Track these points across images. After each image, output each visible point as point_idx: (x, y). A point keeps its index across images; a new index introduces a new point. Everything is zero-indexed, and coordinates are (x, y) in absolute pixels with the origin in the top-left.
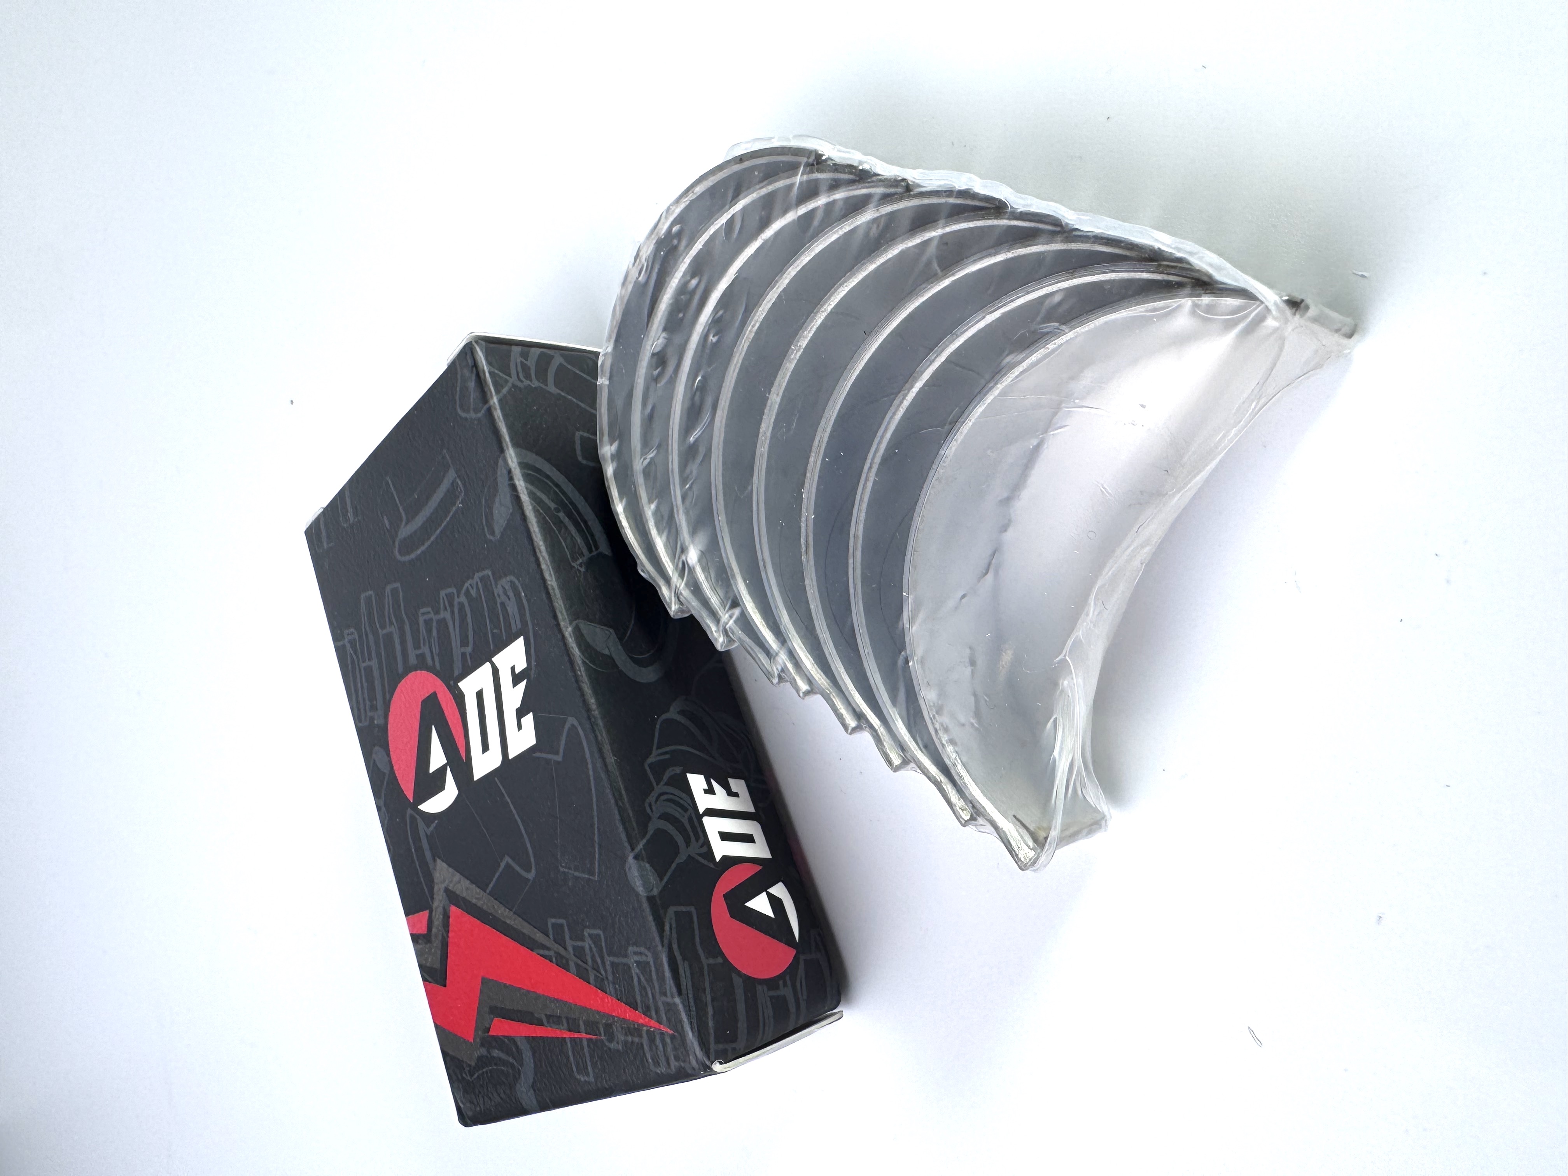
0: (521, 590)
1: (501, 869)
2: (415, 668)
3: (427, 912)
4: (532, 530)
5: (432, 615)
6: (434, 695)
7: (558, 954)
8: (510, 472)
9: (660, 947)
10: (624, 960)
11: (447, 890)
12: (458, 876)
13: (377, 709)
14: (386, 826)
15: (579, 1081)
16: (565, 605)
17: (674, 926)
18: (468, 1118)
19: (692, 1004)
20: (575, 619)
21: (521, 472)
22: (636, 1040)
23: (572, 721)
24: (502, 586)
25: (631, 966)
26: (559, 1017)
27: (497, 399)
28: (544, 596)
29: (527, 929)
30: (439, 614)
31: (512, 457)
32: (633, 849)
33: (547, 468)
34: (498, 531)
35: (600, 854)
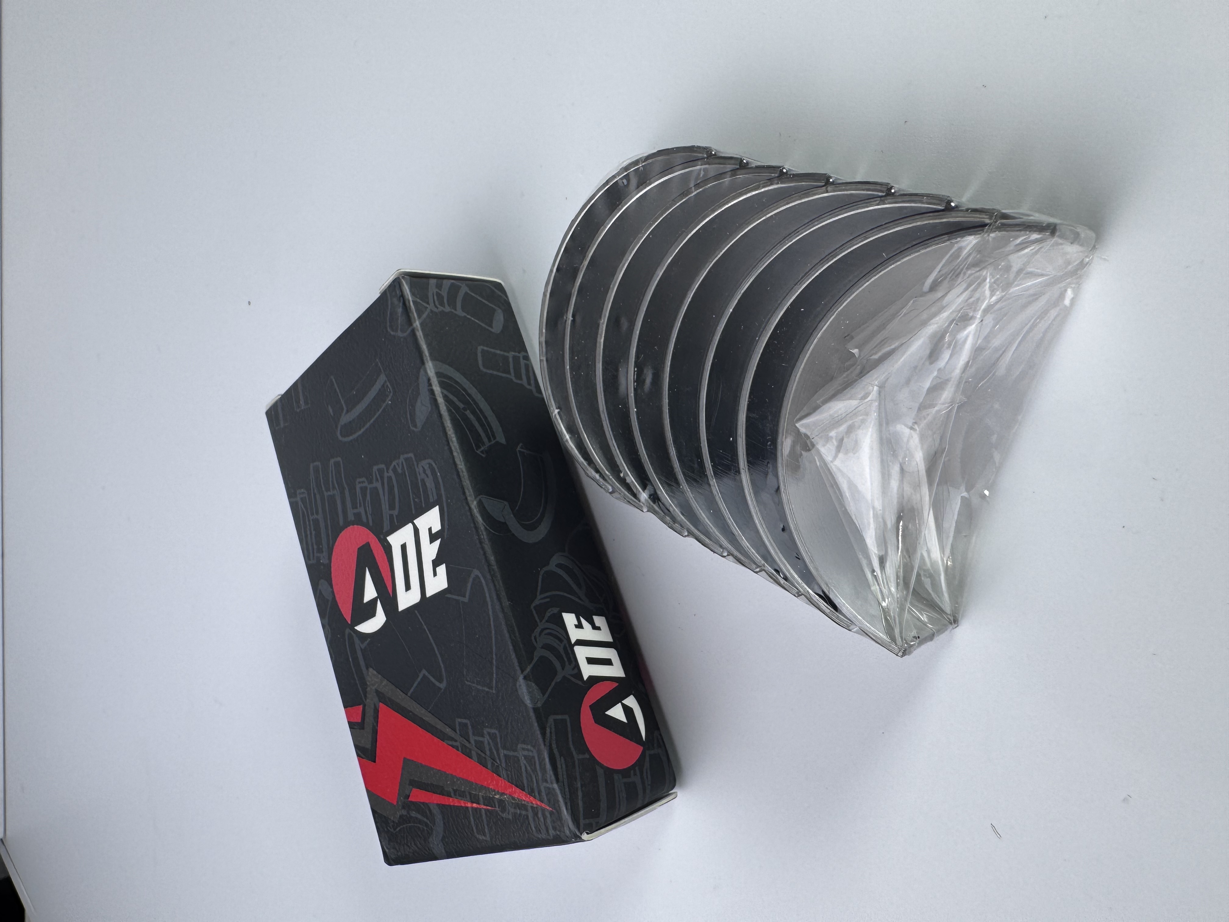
0: (437, 470)
1: (419, 679)
2: (353, 523)
3: (361, 706)
4: (446, 425)
5: (366, 484)
6: (368, 544)
7: (463, 746)
8: (429, 380)
9: (542, 746)
10: (515, 754)
11: (377, 691)
12: (385, 682)
13: (323, 552)
14: (329, 640)
15: (478, 840)
16: (471, 485)
17: (553, 730)
18: (391, 859)
19: (567, 790)
20: (479, 495)
21: (437, 380)
22: (524, 813)
23: (476, 572)
24: (422, 466)
25: (520, 758)
26: (464, 792)
27: (419, 322)
28: (455, 477)
29: (440, 725)
30: (373, 483)
31: (430, 368)
32: (522, 672)
33: (458, 377)
34: (419, 424)
35: (497, 675)
